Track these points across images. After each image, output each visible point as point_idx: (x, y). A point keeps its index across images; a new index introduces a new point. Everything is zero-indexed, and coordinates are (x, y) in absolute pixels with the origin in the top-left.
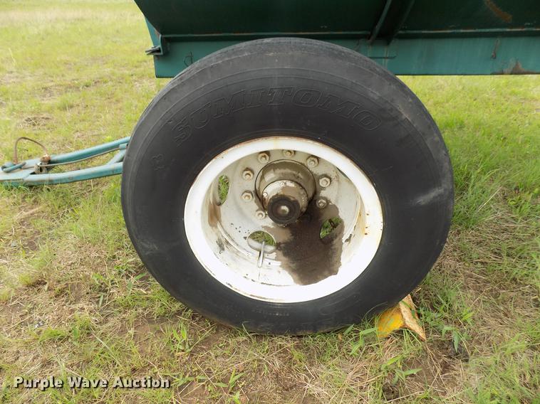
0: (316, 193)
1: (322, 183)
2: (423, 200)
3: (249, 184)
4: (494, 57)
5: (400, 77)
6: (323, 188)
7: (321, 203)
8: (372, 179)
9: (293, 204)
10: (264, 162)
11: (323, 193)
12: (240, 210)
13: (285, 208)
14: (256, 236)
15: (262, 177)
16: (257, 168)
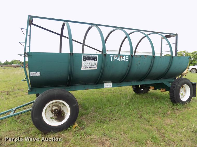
0: (60, 109)
1: (61, 107)
2: (74, 105)
3: (50, 109)
4: (84, 87)
5: (69, 91)
6: (61, 108)
7: (61, 110)
8: (68, 104)
9: (57, 110)
10: (52, 105)
11: (61, 109)
12: (48, 114)
13: (56, 111)
14: (51, 118)
15: (52, 107)
16: (51, 106)
